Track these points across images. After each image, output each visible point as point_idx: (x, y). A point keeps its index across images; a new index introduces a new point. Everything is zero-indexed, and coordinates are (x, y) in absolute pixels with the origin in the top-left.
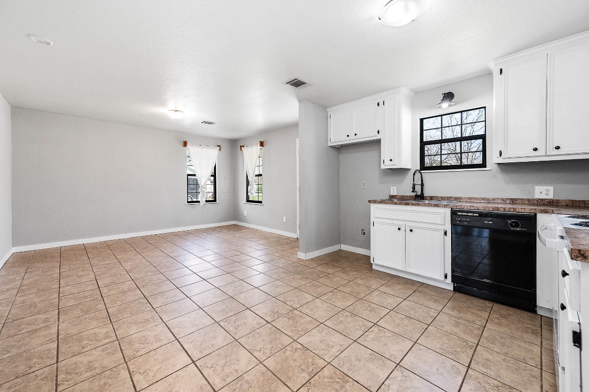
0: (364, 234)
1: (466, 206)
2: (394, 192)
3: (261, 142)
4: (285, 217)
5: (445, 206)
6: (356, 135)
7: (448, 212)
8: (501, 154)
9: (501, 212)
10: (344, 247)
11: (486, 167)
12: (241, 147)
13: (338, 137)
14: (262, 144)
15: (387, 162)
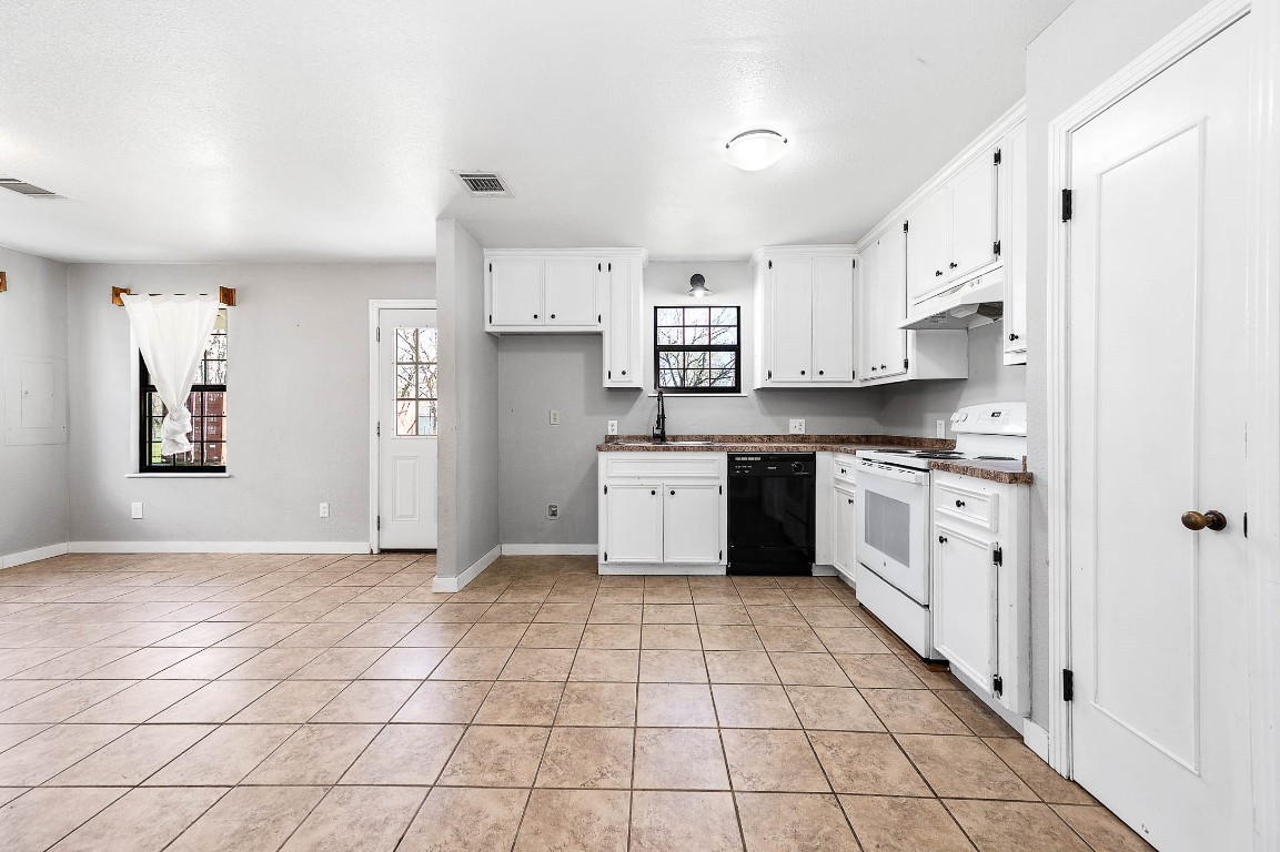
0: (554, 514)
1: (748, 447)
2: (613, 428)
3: (222, 289)
4: (324, 505)
5: (721, 449)
6: (553, 316)
7: (723, 458)
8: (770, 375)
9: (785, 452)
10: (510, 549)
11: (739, 392)
12: (117, 292)
13: (511, 314)
14: (228, 296)
15: (616, 375)
